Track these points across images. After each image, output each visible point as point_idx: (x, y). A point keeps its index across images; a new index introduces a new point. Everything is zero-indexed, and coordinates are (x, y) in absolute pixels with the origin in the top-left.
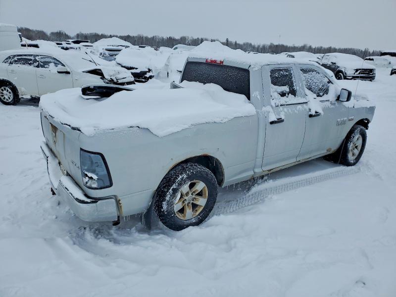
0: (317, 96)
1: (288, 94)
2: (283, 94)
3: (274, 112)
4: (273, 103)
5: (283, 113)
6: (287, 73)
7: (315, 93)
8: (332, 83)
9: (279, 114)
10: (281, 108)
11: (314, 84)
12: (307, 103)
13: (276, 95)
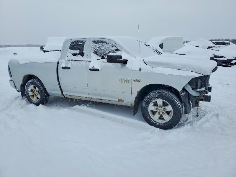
0: (102, 58)
1: (78, 55)
2: (74, 55)
3: (65, 63)
4: (66, 58)
5: (71, 64)
6: (81, 44)
7: (100, 56)
8: (120, 51)
9: (68, 64)
10: (71, 61)
11: (101, 50)
12: (90, 61)
13: (70, 55)
